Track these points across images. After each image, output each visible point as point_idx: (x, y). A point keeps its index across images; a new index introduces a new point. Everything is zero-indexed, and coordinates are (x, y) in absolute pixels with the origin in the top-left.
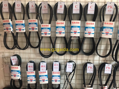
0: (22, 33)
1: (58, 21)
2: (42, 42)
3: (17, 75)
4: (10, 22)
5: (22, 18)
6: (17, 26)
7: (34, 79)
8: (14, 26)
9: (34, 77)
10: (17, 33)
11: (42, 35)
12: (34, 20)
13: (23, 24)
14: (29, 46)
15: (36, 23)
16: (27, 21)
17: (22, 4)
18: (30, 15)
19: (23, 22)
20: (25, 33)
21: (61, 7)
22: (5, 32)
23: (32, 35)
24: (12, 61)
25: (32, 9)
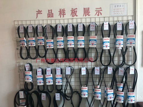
0: (33, 47)
1: (59, 37)
2: (47, 53)
3: (29, 78)
4: (25, 39)
5: (33, 36)
6: (29, 42)
7: (42, 81)
8: (28, 42)
9: (42, 80)
10: (30, 47)
11: (47, 48)
12: (41, 37)
13: (33, 41)
14: (38, 57)
15: (42, 40)
16: (37, 38)
17: (33, 26)
18: (39, 34)
19: (34, 39)
20: (35, 47)
21: (60, 27)
22: (21, 47)
23: (40, 48)
24: (26, 68)
25: (40, 30)
